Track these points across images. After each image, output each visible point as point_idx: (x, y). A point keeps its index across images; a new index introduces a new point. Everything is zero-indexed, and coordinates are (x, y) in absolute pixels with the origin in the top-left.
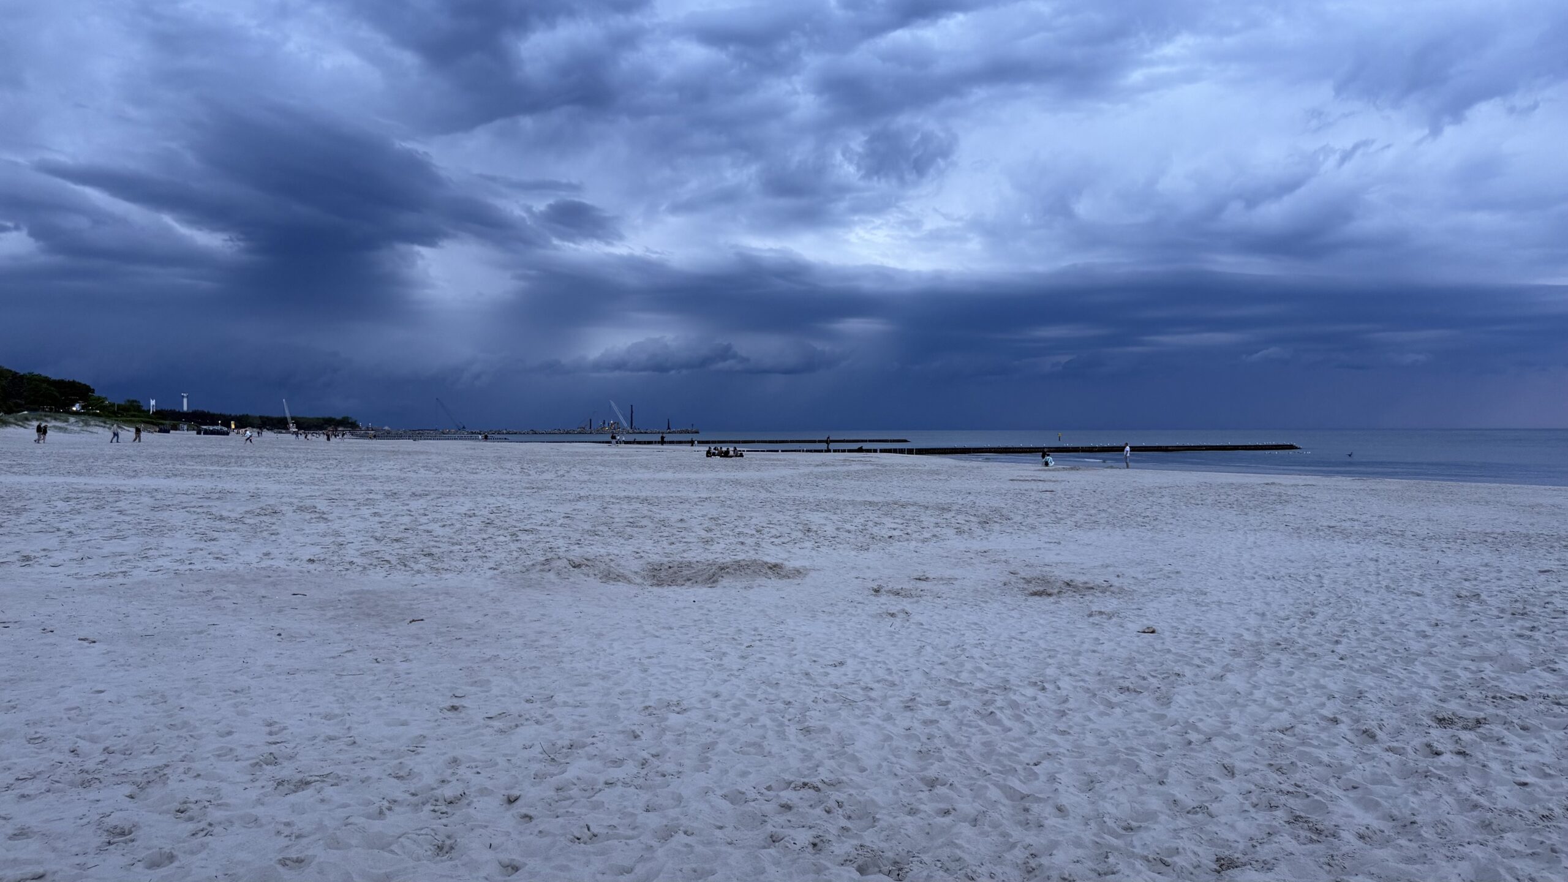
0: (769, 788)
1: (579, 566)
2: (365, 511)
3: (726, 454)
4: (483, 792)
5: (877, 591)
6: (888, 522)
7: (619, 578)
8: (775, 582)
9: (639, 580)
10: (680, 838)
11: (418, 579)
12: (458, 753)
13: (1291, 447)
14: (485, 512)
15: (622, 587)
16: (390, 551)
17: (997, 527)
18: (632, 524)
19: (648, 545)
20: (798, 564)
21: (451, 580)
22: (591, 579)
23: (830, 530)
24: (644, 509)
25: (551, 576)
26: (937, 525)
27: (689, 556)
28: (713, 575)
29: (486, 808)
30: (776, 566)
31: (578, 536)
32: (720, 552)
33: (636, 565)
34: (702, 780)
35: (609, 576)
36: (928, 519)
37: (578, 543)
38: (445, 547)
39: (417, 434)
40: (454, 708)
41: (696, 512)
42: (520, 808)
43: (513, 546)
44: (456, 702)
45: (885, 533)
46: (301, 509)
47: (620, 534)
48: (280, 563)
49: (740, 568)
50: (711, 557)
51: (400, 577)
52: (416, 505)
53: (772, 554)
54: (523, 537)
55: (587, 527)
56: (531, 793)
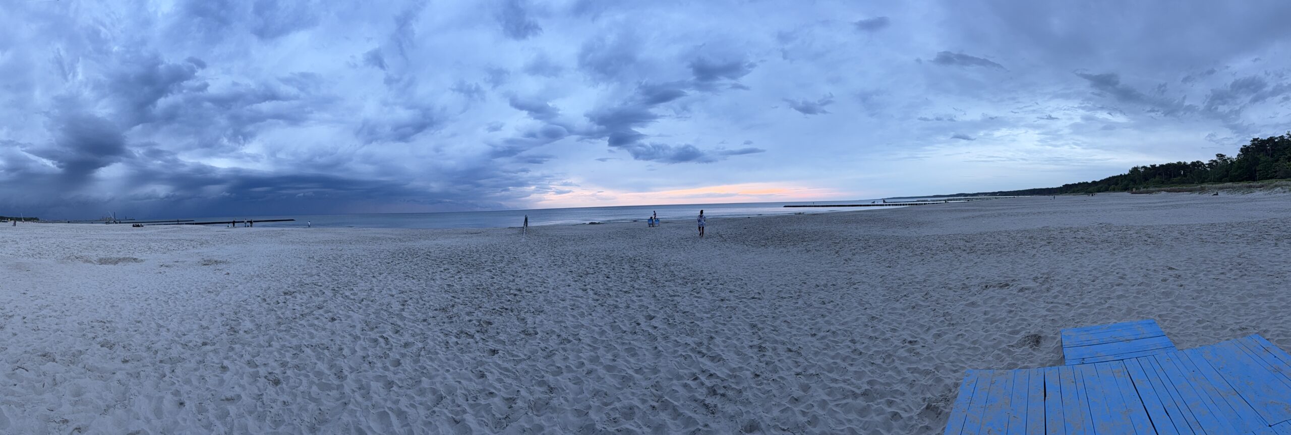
0: (92, 322)
1: (77, 258)
2: (28, 242)
3: (138, 226)
4: (19, 315)
5: (162, 266)
6: (174, 245)
7: (90, 262)
8: (134, 264)
9: (96, 263)
10: (59, 332)
11: (35, 260)
12: (18, 305)
13: (293, 220)
14: (58, 243)
15: (89, 265)
16: (30, 252)
17: (205, 245)
18: (98, 247)
19: (101, 253)
20: (143, 258)
21: (43, 260)
22: (81, 262)
23: (156, 248)
24: (103, 242)
25: (70, 261)
26: (188, 245)
27: (112, 256)
28: (116, 262)
29: (17, 319)
30: (135, 259)
31: (81, 250)
32: (121, 255)
33: (96, 258)
34: (75, 318)
35: (87, 261)
36: (186, 244)
37: (81, 252)
38: (45, 252)
39: (54, 222)
40: (24, 293)
41: (118, 243)
42: (25, 320)
43: (63, 252)
44: (26, 292)
45: (172, 248)
46: (13, 241)
47: (94, 250)
48: (3, 255)
49: (124, 259)
50: (118, 256)
51: (31, 259)
52: (41, 240)
53: (137, 255)
54: (66, 250)
55: (85, 247)
56: (29, 316)
